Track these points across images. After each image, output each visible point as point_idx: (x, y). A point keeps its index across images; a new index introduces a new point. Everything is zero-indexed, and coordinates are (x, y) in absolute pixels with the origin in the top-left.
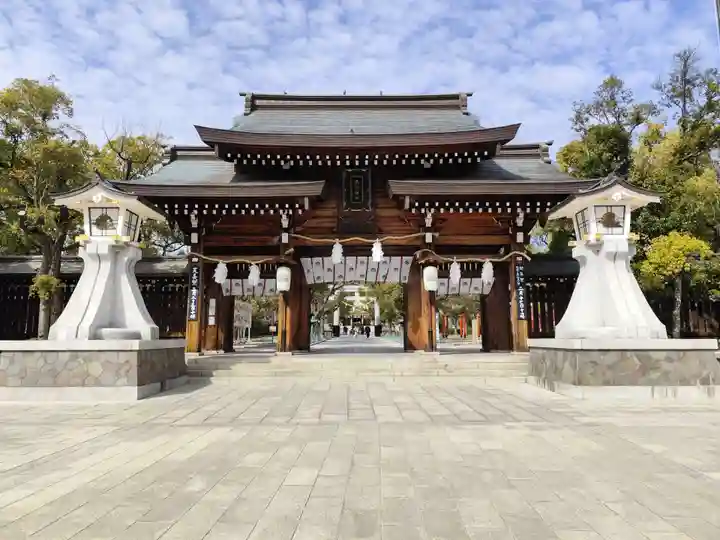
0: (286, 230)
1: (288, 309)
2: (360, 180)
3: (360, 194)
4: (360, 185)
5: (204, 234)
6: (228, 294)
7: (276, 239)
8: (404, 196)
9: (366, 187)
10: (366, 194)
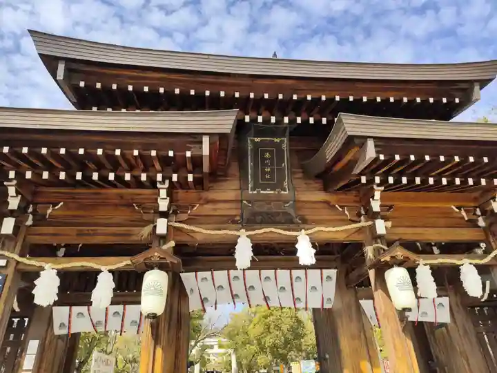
0: (164, 215)
1: (159, 351)
2: (271, 152)
3: (272, 170)
4: (272, 159)
5: (29, 222)
6: (64, 332)
7: (147, 230)
8: (366, 138)
9: (281, 160)
10: (281, 171)
